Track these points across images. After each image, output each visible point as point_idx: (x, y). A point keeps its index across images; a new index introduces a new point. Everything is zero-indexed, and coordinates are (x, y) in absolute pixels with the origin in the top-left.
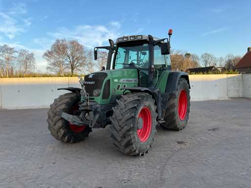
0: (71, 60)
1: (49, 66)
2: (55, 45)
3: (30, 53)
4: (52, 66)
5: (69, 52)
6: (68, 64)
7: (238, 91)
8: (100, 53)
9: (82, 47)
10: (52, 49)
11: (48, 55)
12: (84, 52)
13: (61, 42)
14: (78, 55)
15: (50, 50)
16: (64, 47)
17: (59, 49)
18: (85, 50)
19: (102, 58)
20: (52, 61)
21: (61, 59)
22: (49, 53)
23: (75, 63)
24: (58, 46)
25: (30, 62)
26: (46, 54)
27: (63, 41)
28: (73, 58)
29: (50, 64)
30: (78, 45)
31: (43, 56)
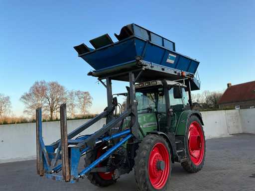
0: (51, 102)
1: (26, 109)
2: (33, 87)
3: (5, 96)
4: (30, 110)
5: (48, 95)
6: (47, 107)
7: (237, 127)
8: (82, 94)
9: (62, 88)
10: (30, 91)
11: (26, 97)
12: (65, 93)
13: (40, 84)
14: (58, 97)
15: (28, 93)
16: (44, 89)
17: (38, 91)
18: (66, 91)
19: (84, 98)
20: (30, 104)
21: (40, 102)
22: (27, 95)
23: (55, 105)
24: (36, 88)
25: (5, 106)
26: (23, 97)
27: (42, 83)
28: (53, 99)
29: (27, 108)
30: (59, 86)
31: (20, 99)
